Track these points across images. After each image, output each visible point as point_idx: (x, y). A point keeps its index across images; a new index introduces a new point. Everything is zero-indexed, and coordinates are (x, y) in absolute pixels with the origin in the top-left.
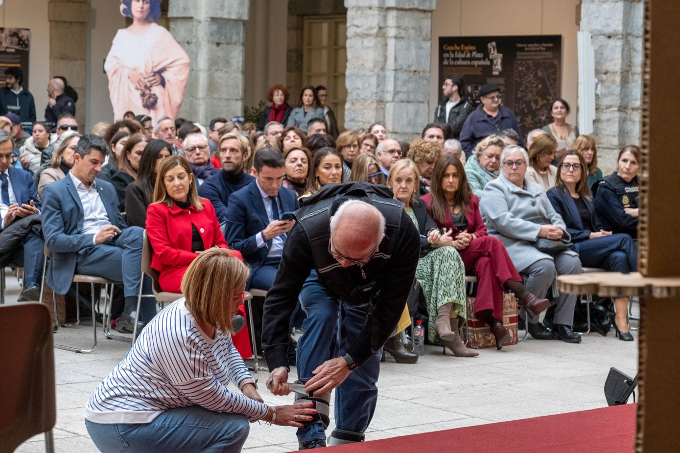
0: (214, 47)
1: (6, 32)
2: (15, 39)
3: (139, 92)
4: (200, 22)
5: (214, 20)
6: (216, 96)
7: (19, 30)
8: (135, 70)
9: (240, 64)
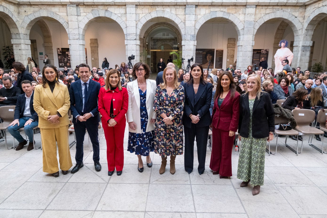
0: (302, 52)
1: (264, 50)
2: (266, 51)
3: (281, 62)
4: (300, 47)
5: (303, 46)
6: (301, 62)
7: (267, 49)
8: (281, 57)
9: (309, 55)
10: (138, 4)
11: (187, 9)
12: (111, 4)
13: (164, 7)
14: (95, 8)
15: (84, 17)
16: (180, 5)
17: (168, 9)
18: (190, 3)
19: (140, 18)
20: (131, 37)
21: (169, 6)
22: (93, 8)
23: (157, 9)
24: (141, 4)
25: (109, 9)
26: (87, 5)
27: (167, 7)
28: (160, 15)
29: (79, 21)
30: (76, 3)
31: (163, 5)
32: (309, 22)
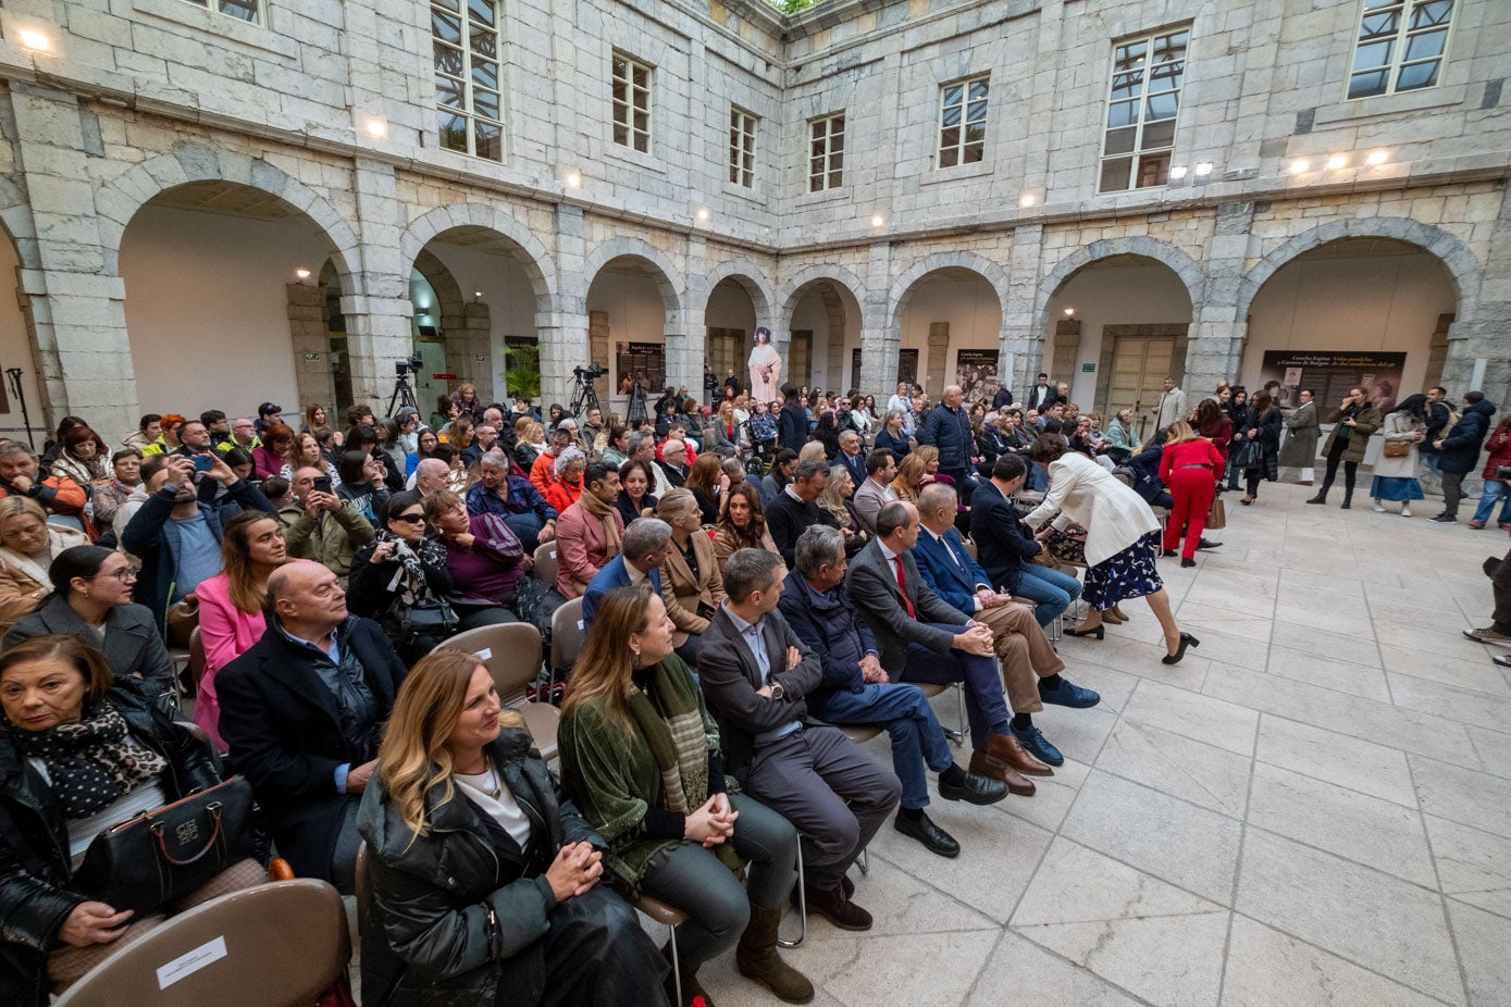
3: (762, 376)
8: (761, 365)
10: (407, 166)
11: (562, 217)
12: (287, 139)
13: (491, 196)
14: (193, 138)
15: (129, 166)
16: (539, 201)
17: (503, 207)
18: (570, 199)
19: (411, 219)
20: (384, 285)
21: (506, 194)
22: (184, 137)
23: (470, 199)
24: (415, 168)
25: (270, 158)
26: (147, 115)
27: (499, 197)
28: (481, 219)
29: (99, 182)
30: (79, 90)
31: (487, 190)
32: (791, 292)
